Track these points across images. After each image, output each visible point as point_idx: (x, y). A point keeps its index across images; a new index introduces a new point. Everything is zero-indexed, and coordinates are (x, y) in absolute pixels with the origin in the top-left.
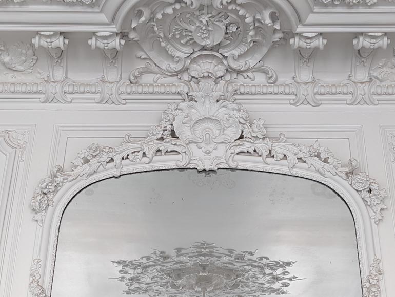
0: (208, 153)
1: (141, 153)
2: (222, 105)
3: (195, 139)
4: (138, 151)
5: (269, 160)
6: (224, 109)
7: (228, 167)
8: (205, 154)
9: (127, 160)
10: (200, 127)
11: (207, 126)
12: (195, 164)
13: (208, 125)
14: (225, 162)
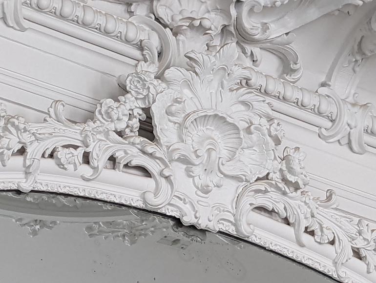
0: (206, 190)
1: (80, 152)
2: (241, 99)
3: (189, 155)
4: (76, 147)
5: (306, 238)
6: (242, 108)
7: (234, 233)
8: (199, 193)
9: (50, 160)
10: (197, 133)
11: (208, 133)
12: (178, 207)
13: (213, 131)
14: (232, 219)
